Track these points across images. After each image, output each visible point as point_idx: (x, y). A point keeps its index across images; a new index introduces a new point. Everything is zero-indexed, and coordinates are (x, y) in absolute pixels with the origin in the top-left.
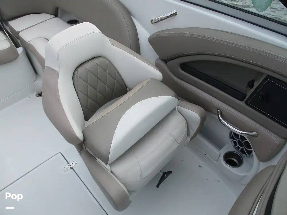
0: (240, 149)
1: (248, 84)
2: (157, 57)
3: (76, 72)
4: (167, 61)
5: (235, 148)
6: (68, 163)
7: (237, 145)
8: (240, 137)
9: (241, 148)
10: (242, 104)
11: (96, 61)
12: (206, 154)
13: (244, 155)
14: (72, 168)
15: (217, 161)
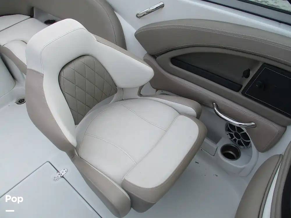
0: (237, 142)
1: (244, 73)
2: (146, 52)
3: (62, 73)
4: (156, 56)
5: (232, 141)
6: (58, 172)
7: (234, 137)
8: (236, 129)
9: (238, 140)
10: (239, 95)
11: (82, 60)
12: (202, 150)
13: (242, 147)
14: (63, 177)
15: (214, 156)
